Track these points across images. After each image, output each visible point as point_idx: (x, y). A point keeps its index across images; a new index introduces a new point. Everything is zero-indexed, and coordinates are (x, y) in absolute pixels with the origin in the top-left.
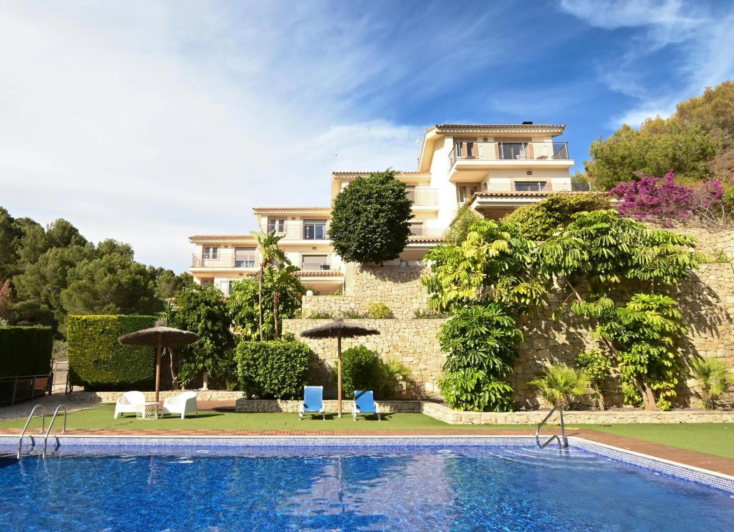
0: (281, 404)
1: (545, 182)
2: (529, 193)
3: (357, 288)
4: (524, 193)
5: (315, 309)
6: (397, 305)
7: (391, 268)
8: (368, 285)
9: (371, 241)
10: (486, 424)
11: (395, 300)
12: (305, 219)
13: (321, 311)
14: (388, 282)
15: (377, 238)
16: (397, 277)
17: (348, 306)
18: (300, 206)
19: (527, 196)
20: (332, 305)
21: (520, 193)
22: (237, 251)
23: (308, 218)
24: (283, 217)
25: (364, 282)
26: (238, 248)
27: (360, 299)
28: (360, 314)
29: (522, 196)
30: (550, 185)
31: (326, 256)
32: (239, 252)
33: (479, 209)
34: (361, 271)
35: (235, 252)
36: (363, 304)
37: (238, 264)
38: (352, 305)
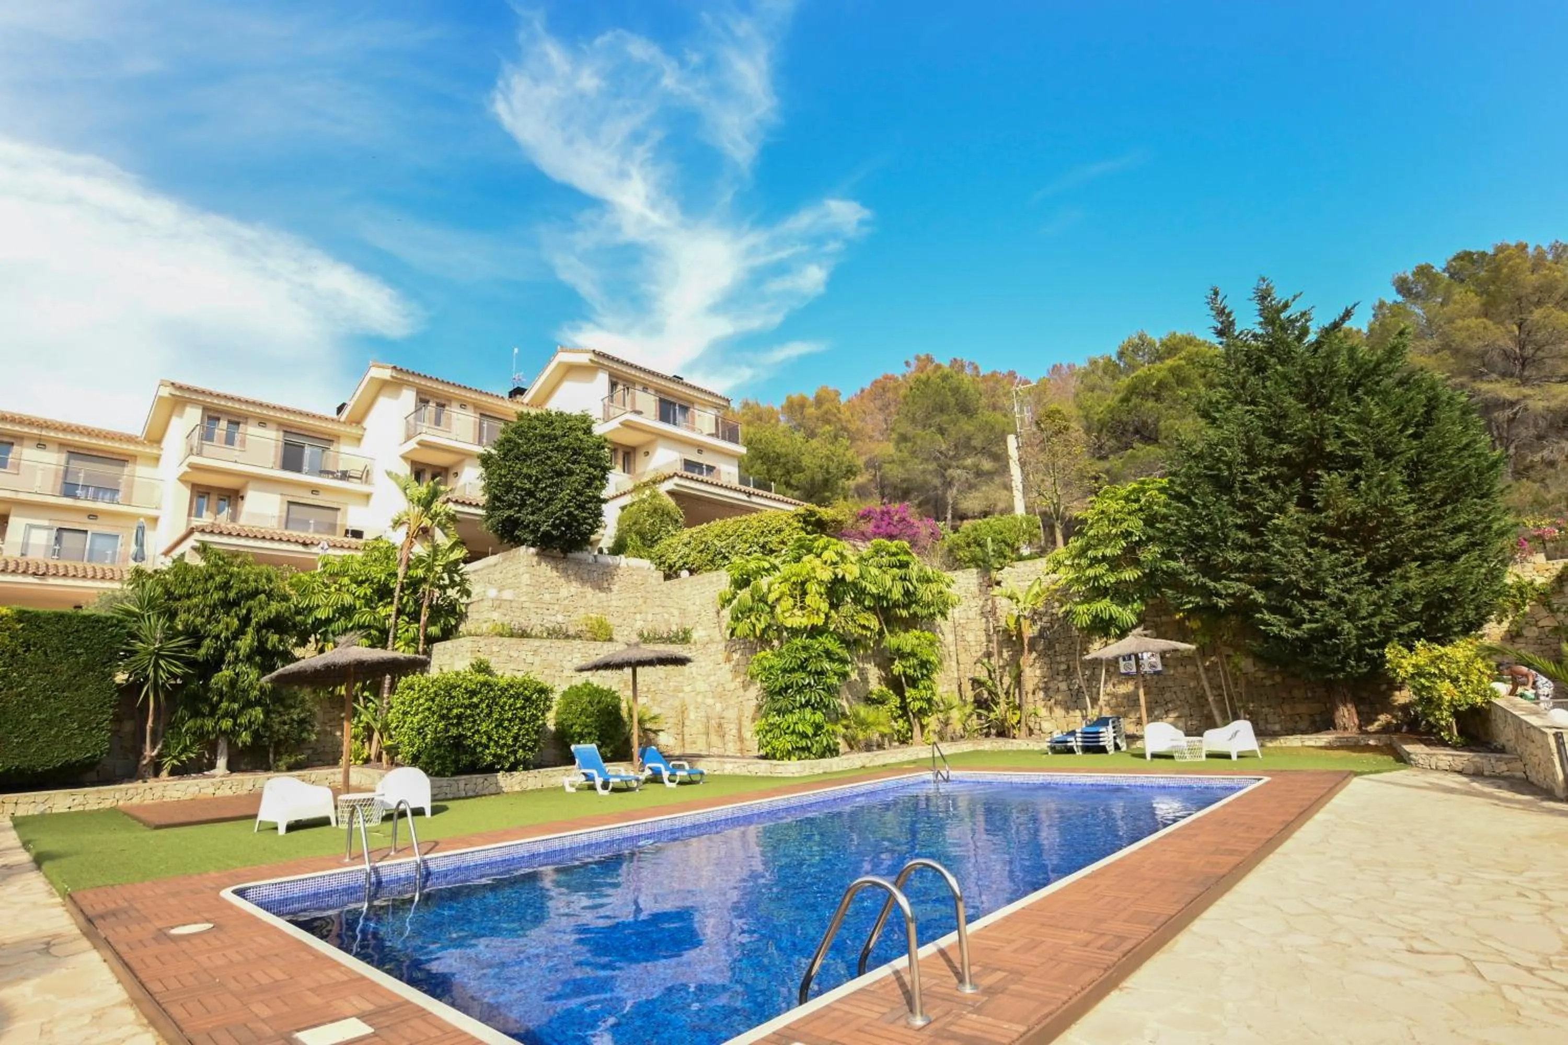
0: (502, 778)
1: (714, 468)
2: (696, 476)
3: (531, 589)
4: (690, 475)
5: (506, 620)
6: (618, 621)
7: (579, 563)
8: (547, 585)
9: (577, 521)
10: (825, 773)
11: (615, 614)
12: (287, 429)
13: (515, 625)
14: (574, 584)
15: (586, 518)
16: (585, 576)
17: (553, 618)
18: (265, 400)
19: (692, 479)
20: (532, 616)
21: (686, 474)
22: (72, 461)
23: (294, 430)
24: (239, 416)
25: (542, 580)
26: (76, 453)
27: (571, 609)
28: (572, 632)
29: (687, 478)
30: (719, 471)
31: (338, 509)
32: (76, 464)
33: (671, 493)
34: (539, 564)
35: (68, 463)
36: (574, 617)
37: (69, 490)
38: (560, 618)
